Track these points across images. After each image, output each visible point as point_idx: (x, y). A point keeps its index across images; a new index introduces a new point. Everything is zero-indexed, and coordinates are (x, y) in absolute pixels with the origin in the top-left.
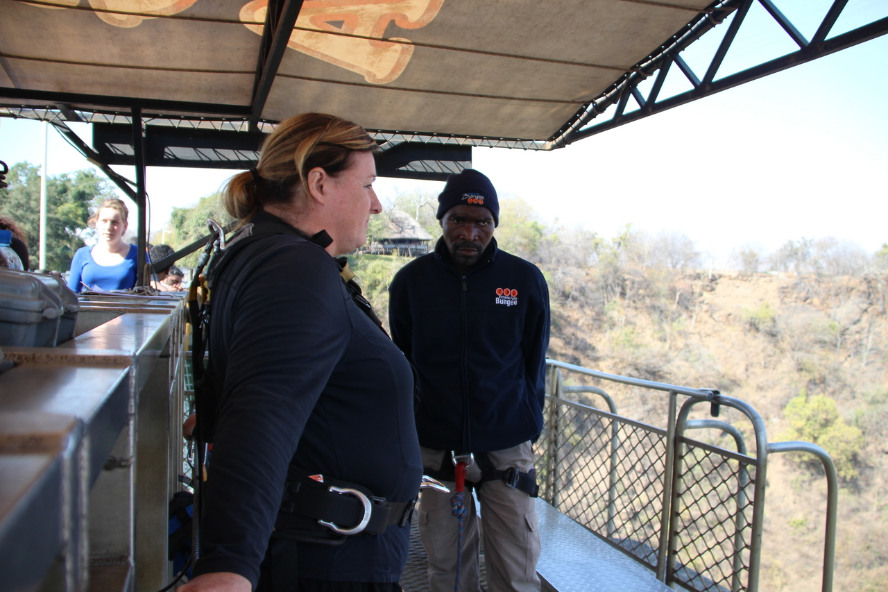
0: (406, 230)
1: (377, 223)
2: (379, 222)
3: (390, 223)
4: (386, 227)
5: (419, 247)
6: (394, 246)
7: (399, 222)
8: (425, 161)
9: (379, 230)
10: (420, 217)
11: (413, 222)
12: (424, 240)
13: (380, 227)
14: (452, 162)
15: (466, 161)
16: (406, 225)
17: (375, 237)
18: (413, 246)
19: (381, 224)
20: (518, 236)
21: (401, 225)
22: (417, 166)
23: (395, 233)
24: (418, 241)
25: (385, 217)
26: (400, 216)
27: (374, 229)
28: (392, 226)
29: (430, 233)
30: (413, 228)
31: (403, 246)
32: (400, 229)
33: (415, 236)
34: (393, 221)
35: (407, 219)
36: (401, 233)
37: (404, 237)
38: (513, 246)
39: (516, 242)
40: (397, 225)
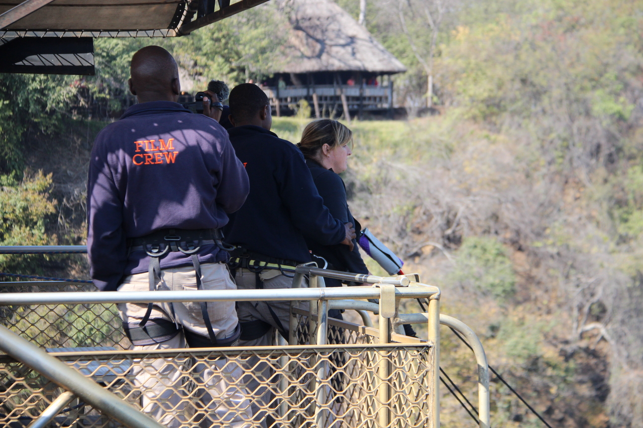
0: (335, 49)
1: (254, 33)
2: (261, 30)
3: (292, 31)
4: (279, 44)
5: (368, 92)
6: (302, 92)
7: (315, 27)
8: (43, 55)
9: (263, 51)
10: (369, 12)
11: (352, 27)
12: (382, 73)
13: (264, 43)
14: (72, 55)
15: (87, 52)
16: (331, 35)
17: (253, 70)
18: (353, 91)
19: (266, 34)
20: (630, 48)
21: (319, 36)
22: (35, 61)
23: (303, 56)
24: (368, 77)
25: (278, 17)
26: (318, 13)
27: (247, 51)
28: (295, 39)
29: (401, 54)
30: (352, 40)
31: (328, 91)
32: (318, 47)
33: (355, 64)
34: (298, 28)
35: (332, 18)
36: (319, 56)
37: (330, 68)
38: (617, 78)
39: (624, 64)
40: (309, 36)
